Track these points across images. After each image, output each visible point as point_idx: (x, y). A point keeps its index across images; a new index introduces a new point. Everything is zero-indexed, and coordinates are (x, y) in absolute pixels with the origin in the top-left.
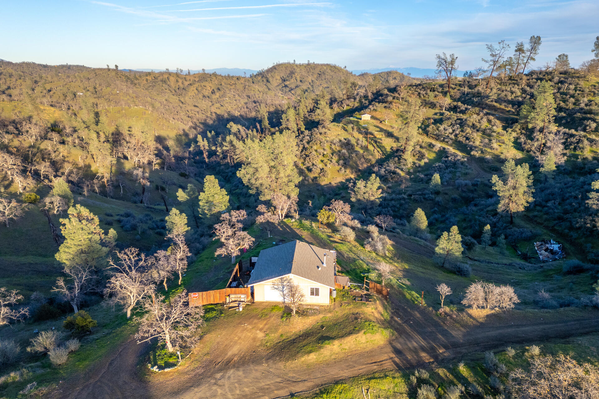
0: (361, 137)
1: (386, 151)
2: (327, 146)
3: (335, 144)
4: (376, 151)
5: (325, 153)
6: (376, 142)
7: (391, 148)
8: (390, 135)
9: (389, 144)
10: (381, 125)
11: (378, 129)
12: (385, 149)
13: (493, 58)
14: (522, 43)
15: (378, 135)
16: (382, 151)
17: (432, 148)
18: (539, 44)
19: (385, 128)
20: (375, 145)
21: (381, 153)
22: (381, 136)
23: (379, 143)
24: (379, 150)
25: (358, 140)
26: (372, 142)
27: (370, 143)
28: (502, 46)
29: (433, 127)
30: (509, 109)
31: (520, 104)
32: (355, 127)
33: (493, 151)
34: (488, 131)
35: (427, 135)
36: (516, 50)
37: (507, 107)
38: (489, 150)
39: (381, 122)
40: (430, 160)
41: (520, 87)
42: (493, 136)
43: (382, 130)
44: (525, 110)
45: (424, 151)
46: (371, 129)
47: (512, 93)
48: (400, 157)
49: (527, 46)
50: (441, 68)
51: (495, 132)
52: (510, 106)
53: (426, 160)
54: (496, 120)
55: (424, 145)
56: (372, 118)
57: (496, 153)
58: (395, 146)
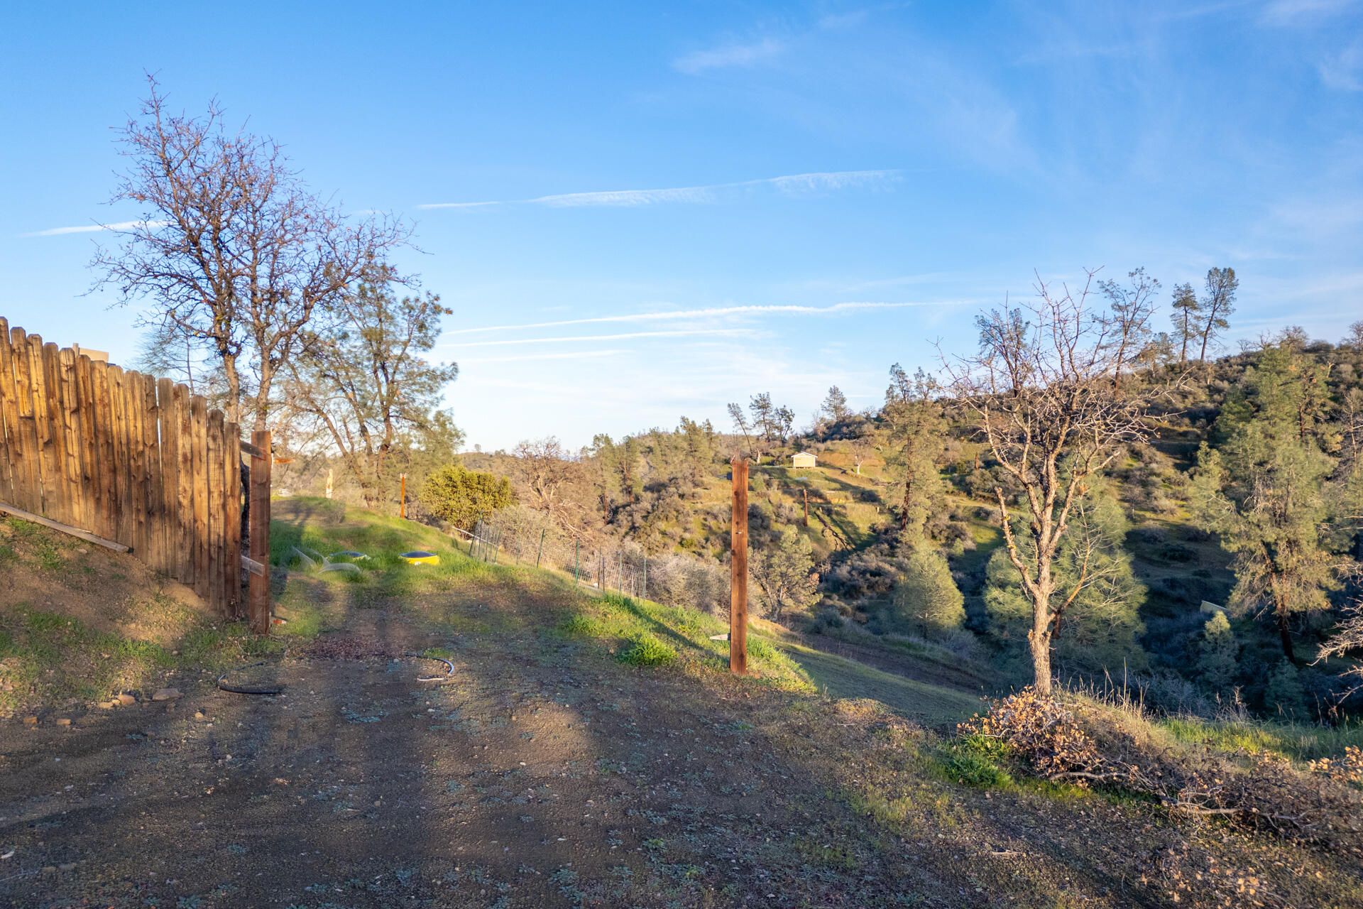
0: (788, 502)
1: (858, 535)
2: (695, 522)
3: (715, 517)
4: (828, 533)
5: (687, 535)
6: (829, 512)
7: (873, 528)
8: (868, 497)
9: (864, 518)
10: (843, 479)
11: (837, 486)
12: (856, 529)
13: (1119, 314)
14: (1187, 286)
15: (836, 498)
16: (844, 532)
17: (985, 519)
18: (1234, 286)
19: (854, 483)
20: (827, 519)
21: (843, 537)
22: (842, 501)
23: (837, 513)
24: (838, 530)
25: (780, 506)
26: (819, 513)
27: (815, 515)
28: (1138, 282)
29: (983, 475)
30: (1184, 429)
31: (1211, 416)
32: (775, 483)
33: (1161, 517)
34: (1138, 473)
35: (969, 494)
36: (1176, 305)
37: (1178, 424)
38: (1148, 515)
39: (844, 472)
40: (979, 545)
41: (1204, 383)
42: (1154, 484)
43: (845, 487)
44: (1231, 416)
45: (963, 525)
46: (817, 483)
47: (1184, 395)
48: (893, 544)
49: (1202, 293)
50: (990, 346)
51: (1158, 475)
52: (1187, 421)
53: (970, 544)
54: (1154, 450)
55: (960, 513)
56: (819, 464)
57: (1171, 519)
58: (882, 521)
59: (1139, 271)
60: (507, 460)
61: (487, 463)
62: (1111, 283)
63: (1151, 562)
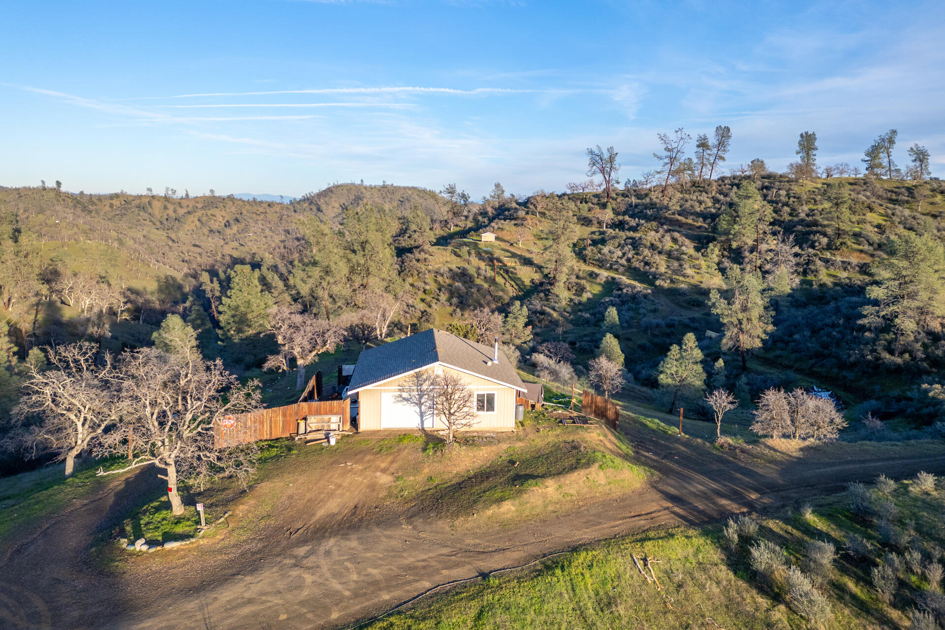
0: (482, 265)
1: (525, 286)
2: (429, 277)
3: (442, 275)
4: (508, 285)
5: (427, 287)
6: (507, 272)
7: (532, 281)
8: (527, 262)
9: (527, 275)
10: (511, 249)
11: (509, 254)
12: (523, 282)
13: (668, 154)
14: (705, 136)
15: (510, 263)
16: (517, 284)
17: (595, 278)
18: (729, 137)
19: (519, 253)
20: (506, 276)
21: (516, 287)
22: (513, 264)
23: (512, 273)
24: (513, 283)
25: (479, 269)
26: (501, 272)
27: (498, 274)
28: (680, 136)
29: (592, 250)
30: (700, 224)
31: (714, 217)
32: (473, 252)
33: (687, 280)
34: (676, 253)
35: (585, 261)
36: (698, 146)
37: (697, 221)
38: (681, 278)
39: (512, 245)
40: (594, 295)
41: (710, 196)
42: (683, 260)
43: (514, 255)
44: (724, 222)
45: (583, 282)
46: (498, 253)
47: (700, 203)
48: (547, 293)
49: (712, 141)
50: (595, 167)
51: (686, 254)
52: (701, 219)
53: (589, 295)
54: (684, 238)
55: (581, 274)
56: (497, 238)
57: (692, 281)
58: (537, 277)
59: (681, 130)
60: (236, 202)
61: (221, 205)
62: (665, 136)
63: (682, 307)
